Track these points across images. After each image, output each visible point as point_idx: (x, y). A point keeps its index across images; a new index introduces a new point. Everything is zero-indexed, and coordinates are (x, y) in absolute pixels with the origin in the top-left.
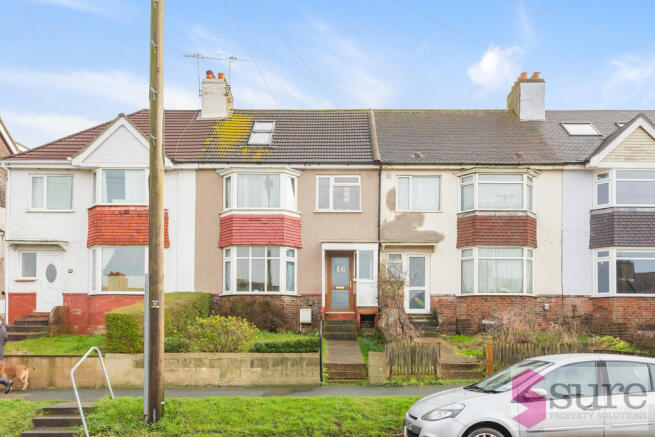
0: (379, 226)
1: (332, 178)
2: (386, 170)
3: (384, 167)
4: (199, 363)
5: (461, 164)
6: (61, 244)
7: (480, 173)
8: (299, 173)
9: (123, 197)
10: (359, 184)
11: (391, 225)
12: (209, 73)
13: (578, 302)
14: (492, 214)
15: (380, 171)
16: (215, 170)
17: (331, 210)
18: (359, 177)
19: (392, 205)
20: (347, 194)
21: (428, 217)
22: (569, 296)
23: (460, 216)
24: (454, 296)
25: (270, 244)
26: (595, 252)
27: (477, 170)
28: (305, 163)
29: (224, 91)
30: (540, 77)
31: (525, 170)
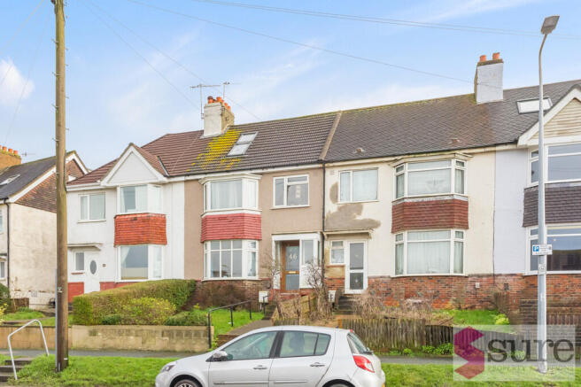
0: (324, 217)
1: (286, 178)
2: (329, 167)
3: (326, 165)
4: (129, 333)
5: (394, 156)
6: (97, 246)
7: (410, 163)
8: (259, 177)
9: (134, 208)
10: (308, 181)
11: (334, 216)
12: (210, 98)
13: (510, 280)
14: (420, 200)
15: (324, 168)
16: (197, 180)
17: (285, 206)
18: (307, 175)
19: (335, 198)
20: (298, 191)
21: (365, 206)
22: (500, 275)
23: (394, 204)
24: (389, 277)
25: (234, 238)
26: (528, 230)
27: (407, 160)
28: (263, 168)
29: (220, 112)
30: (500, 57)
31: (453, 156)
